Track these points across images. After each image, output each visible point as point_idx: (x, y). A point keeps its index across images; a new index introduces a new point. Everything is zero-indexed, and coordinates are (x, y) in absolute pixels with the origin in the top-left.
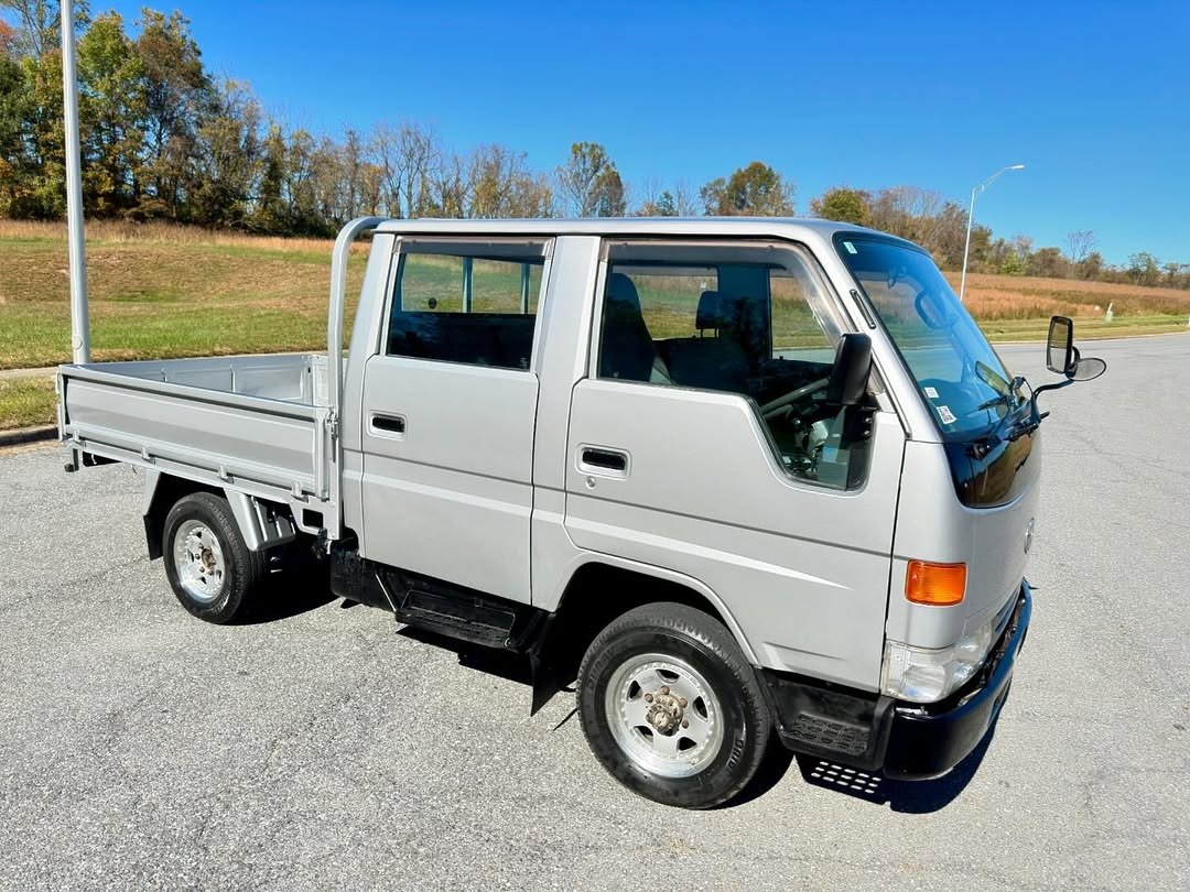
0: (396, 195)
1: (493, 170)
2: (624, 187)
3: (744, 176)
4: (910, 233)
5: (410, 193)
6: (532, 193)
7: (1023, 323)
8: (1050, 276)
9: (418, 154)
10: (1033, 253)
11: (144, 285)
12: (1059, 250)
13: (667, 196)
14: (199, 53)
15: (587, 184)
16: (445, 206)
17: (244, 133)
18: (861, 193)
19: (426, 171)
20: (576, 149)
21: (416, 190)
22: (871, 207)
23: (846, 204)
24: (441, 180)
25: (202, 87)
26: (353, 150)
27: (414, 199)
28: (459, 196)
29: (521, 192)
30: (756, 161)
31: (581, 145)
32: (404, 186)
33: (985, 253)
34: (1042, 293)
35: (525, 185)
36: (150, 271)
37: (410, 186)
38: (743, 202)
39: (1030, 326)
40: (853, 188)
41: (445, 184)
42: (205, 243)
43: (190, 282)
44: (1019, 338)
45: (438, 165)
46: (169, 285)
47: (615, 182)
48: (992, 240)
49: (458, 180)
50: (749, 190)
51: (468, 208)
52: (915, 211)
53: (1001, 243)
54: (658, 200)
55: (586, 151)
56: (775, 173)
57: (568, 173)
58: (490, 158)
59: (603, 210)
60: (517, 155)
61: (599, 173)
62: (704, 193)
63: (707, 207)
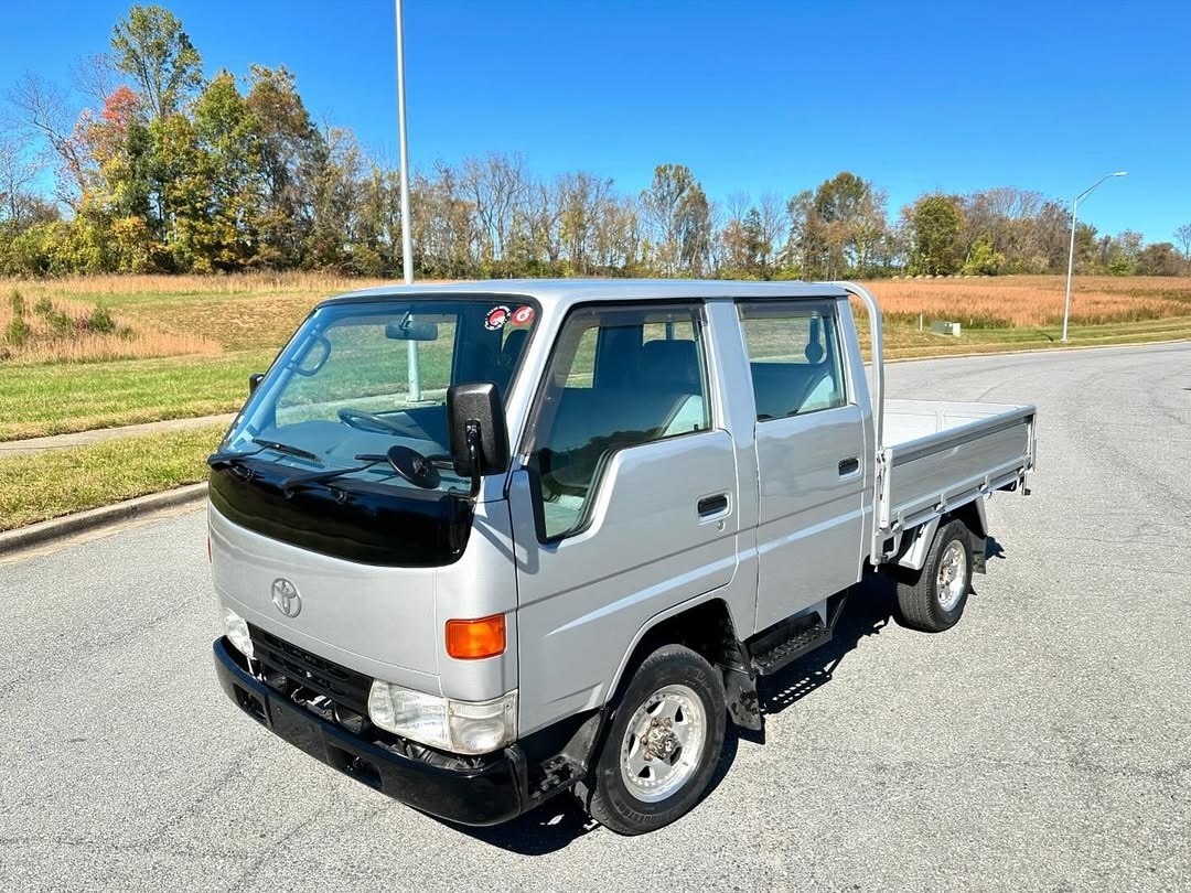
0: (488, 229)
1: (579, 199)
2: (710, 206)
3: (832, 187)
4: (1009, 237)
5: (501, 227)
6: (618, 219)
7: (1132, 326)
8: (1162, 274)
9: (507, 183)
10: (1143, 249)
12: (1172, 246)
13: (754, 212)
15: (672, 206)
16: (533, 236)
17: (345, 179)
18: (956, 199)
19: (515, 204)
20: (660, 172)
22: (966, 212)
23: (939, 211)
24: (529, 212)
25: (311, 138)
26: (448, 187)
28: (547, 224)
29: (608, 219)
30: (845, 171)
31: (665, 167)
32: (496, 219)
33: (1089, 253)
34: (1151, 294)
35: (612, 212)
37: (501, 221)
38: (832, 214)
39: (1139, 328)
40: (948, 192)
41: (533, 216)
44: (1128, 341)
45: (527, 198)
47: (700, 201)
48: (1098, 238)
49: (545, 212)
50: (837, 201)
51: (557, 238)
52: (1013, 214)
53: (1106, 243)
54: (744, 217)
55: (671, 173)
56: (864, 182)
57: (653, 197)
58: (576, 187)
59: (688, 232)
60: (603, 182)
61: (684, 195)
62: (791, 207)
63: (795, 222)
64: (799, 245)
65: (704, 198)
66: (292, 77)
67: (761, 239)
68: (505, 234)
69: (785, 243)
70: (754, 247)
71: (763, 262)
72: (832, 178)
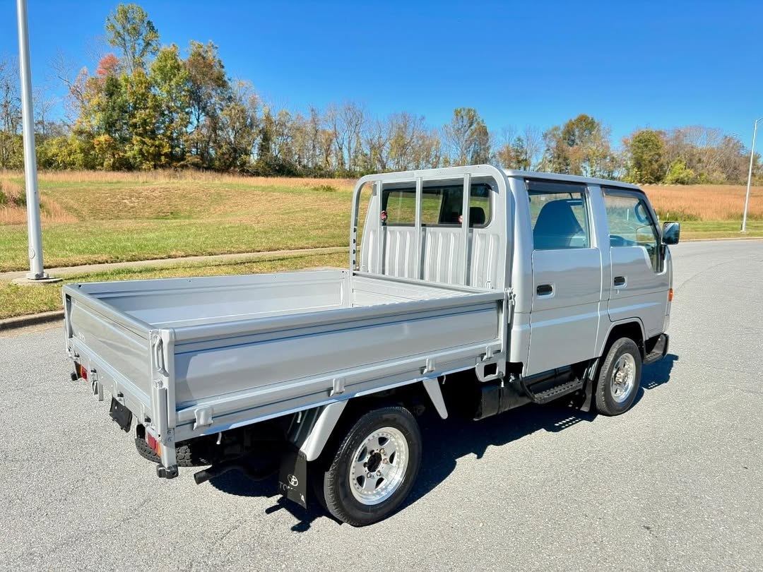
0: (341, 149)
1: (402, 130)
2: (489, 135)
3: (573, 124)
4: (697, 159)
5: (349, 147)
6: (427, 142)
9: (355, 119)
11: (173, 208)
13: (519, 140)
14: (223, 67)
15: (464, 136)
16: (371, 154)
17: (250, 113)
18: (660, 133)
19: (359, 132)
20: (457, 113)
21: (353, 146)
22: (667, 142)
23: (649, 140)
24: (369, 138)
25: (223, 86)
27: (352, 151)
28: (381, 146)
29: (420, 142)
31: (461, 110)
32: (346, 143)
33: (755, 171)
35: (423, 138)
36: (178, 200)
37: (349, 143)
38: (573, 141)
40: (654, 128)
41: (371, 140)
42: (217, 182)
43: (201, 206)
45: (367, 128)
46: (188, 208)
47: (484, 132)
49: (380, 137)
50: (577, 133)
51: (386, 155)
52: (701, 144)
54: (513, 142)
55: (464, 113)
56: (596, 121)
57: (452, 128)
58: (400, 122)
59: (475, 151)
61: (472, 127)
62: (545, 136)
63: (547, 146)
64: (550, 162)
67: (523, 157)
69: (540, 160)
70: (519, 162)
72: (574, 118)
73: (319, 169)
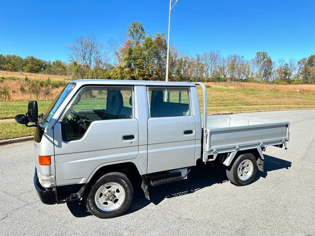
0: (208, 70)
1: (234, 61)
2: (272, 63)
3: (313, 57)
9: (214, 58)
13: (286, 64)
15: (261, 63)
16: (220, 71)
17: (174, 59)
19: (216, 63)
20: (258, 54)
21: (213, 69)
24: (219, 65)
26: (198, 60)
28: (224, 68)
29: (241, 66)
31: (260, 52)
35: (243, 65)
37: (211, 68)
38: (313, 65)
45: (219, 62)
47: (270, 61)
49: (224, 65)
50: (314, 61)
51: (226, 71)
54: (283, 66)
55: (261, 54)
57: (255, 60)
58: (233, 59)
59: (265, 70)
60: (240, 57)
61: (265, 60)
62: (299, 63)
63: (300, 67)
64: (301, 74)
65: (271, 60)
66: (164, 35)
67: (288, 72)
68: (212, 71)
69: (296, 73)
70: (286, 74)
71: (289, 78)
73: (199, 78)
